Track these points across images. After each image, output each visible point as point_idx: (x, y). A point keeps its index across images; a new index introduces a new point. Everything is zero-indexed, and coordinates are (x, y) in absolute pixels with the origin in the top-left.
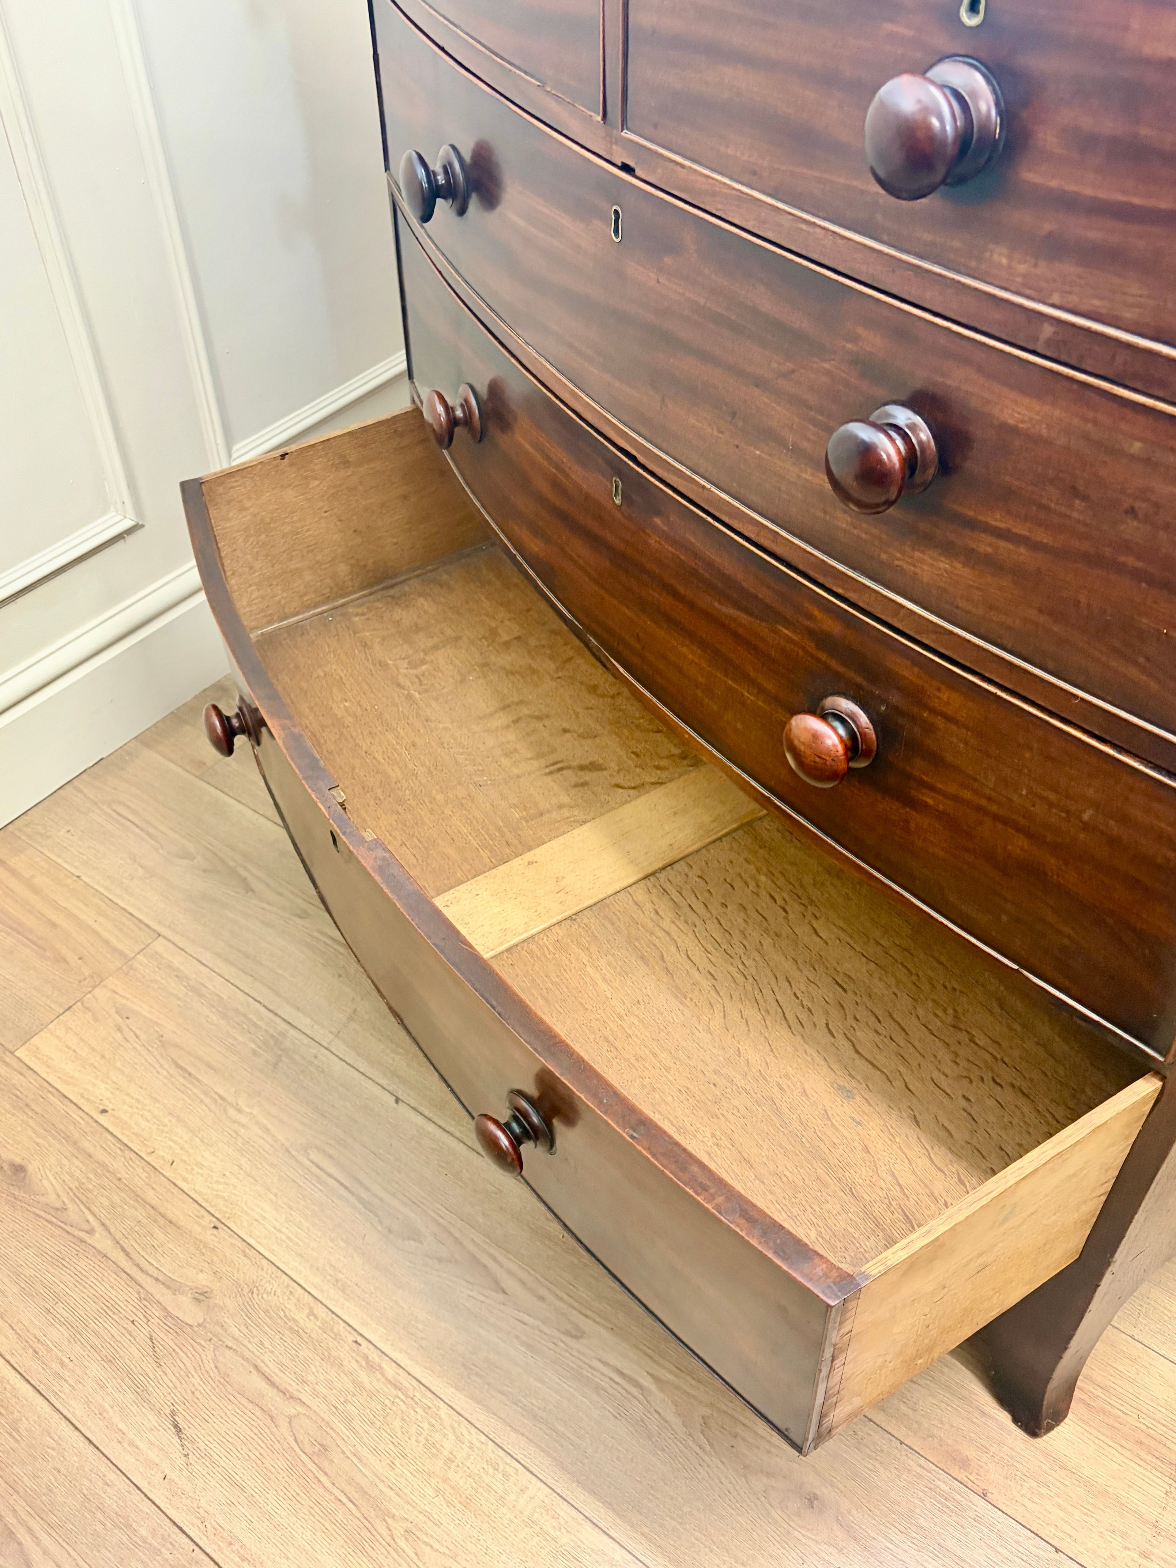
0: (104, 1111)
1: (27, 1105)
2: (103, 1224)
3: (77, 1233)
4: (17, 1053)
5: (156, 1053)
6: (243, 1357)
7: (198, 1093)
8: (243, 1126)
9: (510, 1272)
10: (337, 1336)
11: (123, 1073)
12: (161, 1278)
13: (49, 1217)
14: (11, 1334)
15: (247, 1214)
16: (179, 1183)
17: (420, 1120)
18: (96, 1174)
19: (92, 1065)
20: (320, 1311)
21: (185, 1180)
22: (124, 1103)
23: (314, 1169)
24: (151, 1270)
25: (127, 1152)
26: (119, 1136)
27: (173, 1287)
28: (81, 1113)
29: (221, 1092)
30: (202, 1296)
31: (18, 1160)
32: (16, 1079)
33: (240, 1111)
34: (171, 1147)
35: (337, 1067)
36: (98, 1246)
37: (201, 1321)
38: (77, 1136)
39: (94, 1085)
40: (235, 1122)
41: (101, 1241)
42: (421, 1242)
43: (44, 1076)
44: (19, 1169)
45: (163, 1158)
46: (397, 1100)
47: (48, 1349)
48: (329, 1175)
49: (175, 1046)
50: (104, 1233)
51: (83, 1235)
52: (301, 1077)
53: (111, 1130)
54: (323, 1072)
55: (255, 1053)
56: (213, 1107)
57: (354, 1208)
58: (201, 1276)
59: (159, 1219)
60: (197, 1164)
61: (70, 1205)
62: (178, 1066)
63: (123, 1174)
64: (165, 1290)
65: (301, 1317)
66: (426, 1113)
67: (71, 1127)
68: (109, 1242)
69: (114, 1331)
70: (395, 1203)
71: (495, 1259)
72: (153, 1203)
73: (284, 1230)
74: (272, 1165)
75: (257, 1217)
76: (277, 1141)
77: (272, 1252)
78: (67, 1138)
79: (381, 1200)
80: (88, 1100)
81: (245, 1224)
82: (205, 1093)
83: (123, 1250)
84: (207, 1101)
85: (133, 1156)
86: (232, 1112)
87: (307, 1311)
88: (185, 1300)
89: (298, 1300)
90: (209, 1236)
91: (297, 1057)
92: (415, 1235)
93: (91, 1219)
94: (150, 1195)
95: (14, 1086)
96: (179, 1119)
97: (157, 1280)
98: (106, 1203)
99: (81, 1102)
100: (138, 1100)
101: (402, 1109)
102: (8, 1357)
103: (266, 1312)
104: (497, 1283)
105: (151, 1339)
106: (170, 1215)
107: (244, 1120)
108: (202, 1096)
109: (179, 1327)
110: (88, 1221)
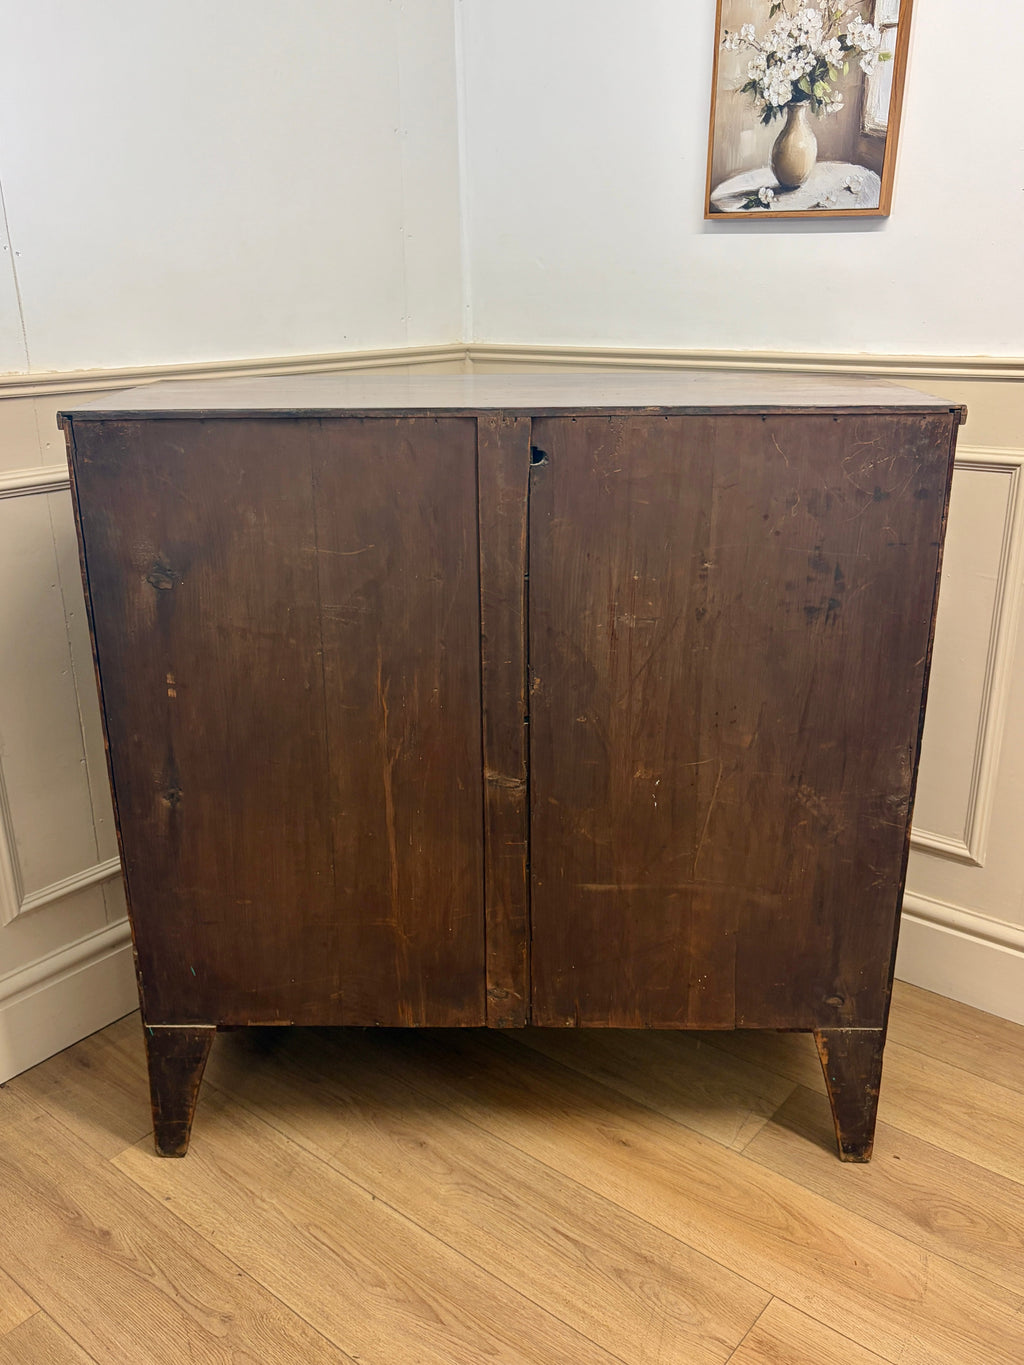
0: (168, 1199)
1: (115, 1193)
2: (162, 1272)
3: (143, 1275)
4: (111, 1161)
5: (208, 1163)
6: (252, 1358)
7: (236, 1189)
8: (265, 1210)
9: (447, 1310)
10: (320, 1348)
11: (183, 1174)
12: (199, 1306)
13: (124, 1265)
14: (91, 1336)
15: (263, 1267)
16: (217, 1246)
17: (390, 1211)
18: (159, 1238)
19: (163, 1169)
20: (311, 1332)
21: (221, 1244)
22: (183, 1193)
23: (313, 1240)
24: (192, 1301)
25: (183, 1226)
26: (177, 1214)
27: (209, 1313)
28: (152, 1200)
29: (251, 1189)
30: (226, 1319)
31: (106, 1228)
32: (109, 1176)
33: (263, 1201)
34: (213, 1223)
35: (332, 1175)
36: (156, 1284)
37: (225, 1334)
38: (148, 1214)
39: (163, 1182)
40: (259, 1208)
41: (159, 1281)
42: (385, 1289)
43: (128, 1175)
44: (106, 1234)
45: (207, 1230)
46: (374, 1198)
47: (116, 1347)
48: (323, 1244)
49: (222, 1158)
50: (162, 1276)
51: (147, 1277)
52: (308, 1181)
53: (172, 1210)
54: (323, 1178)
55: (277, 1165)
56: (245, 1198)
57: (339, 1264)
58: (227, 1306)
59: (202, 1269)
60: (231, 1234)
61: (139, 1257)
62: (222, 1171)
63: (178, 1239)
64: (201, 1314)
65: (296, 1335)
66: (394, 1206)
67: (144, 1208)
68: (164, 1282)
69: (164, 1338)
70: (369, 1263)
71: (437, 1301)
72: (197, 1258)
73: (288, 1278)
74: (283, 1236)
75: (269, 1268)
76: (287, 1220)
77: (278, 1291)
78: (141, 1215)
79: (359, 1261)
80: (158, 1191)
81: (261, 1273)
82: (240, 1189)
83: (174, 1287)
84: (241, 1194)
85: (186, 1227)
86: (258, 1201)
87: (300, 1331)
88: (215, 1321)
89: (295, 1323)
90: (235, 1280)
91: (305, 1168)
92: (382, 1284)
93: (153, 1266)
94: (196, 1253)
95: (107, 1181)
96: (220, 1205)
97: (196, 1307)
98: (164, 1257)
99: (153, 1193)
100: (193, 1193)
101: (377, 1203)
102: (89, 1351)
103: (272, 1330)
104: (437, 1316)
105: (189, 1344)
106: (208, 1266)
107: (266, 1207)
108: (238, 1191)
109: (208, 1337)
110: (151, 1268)
